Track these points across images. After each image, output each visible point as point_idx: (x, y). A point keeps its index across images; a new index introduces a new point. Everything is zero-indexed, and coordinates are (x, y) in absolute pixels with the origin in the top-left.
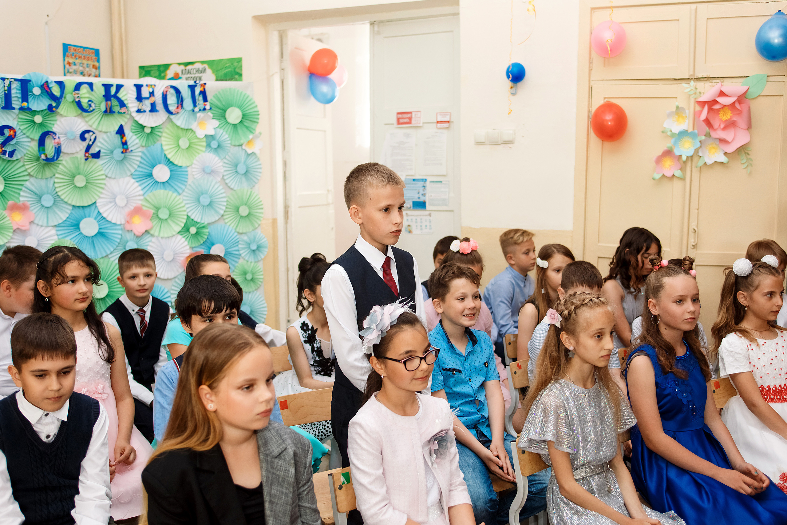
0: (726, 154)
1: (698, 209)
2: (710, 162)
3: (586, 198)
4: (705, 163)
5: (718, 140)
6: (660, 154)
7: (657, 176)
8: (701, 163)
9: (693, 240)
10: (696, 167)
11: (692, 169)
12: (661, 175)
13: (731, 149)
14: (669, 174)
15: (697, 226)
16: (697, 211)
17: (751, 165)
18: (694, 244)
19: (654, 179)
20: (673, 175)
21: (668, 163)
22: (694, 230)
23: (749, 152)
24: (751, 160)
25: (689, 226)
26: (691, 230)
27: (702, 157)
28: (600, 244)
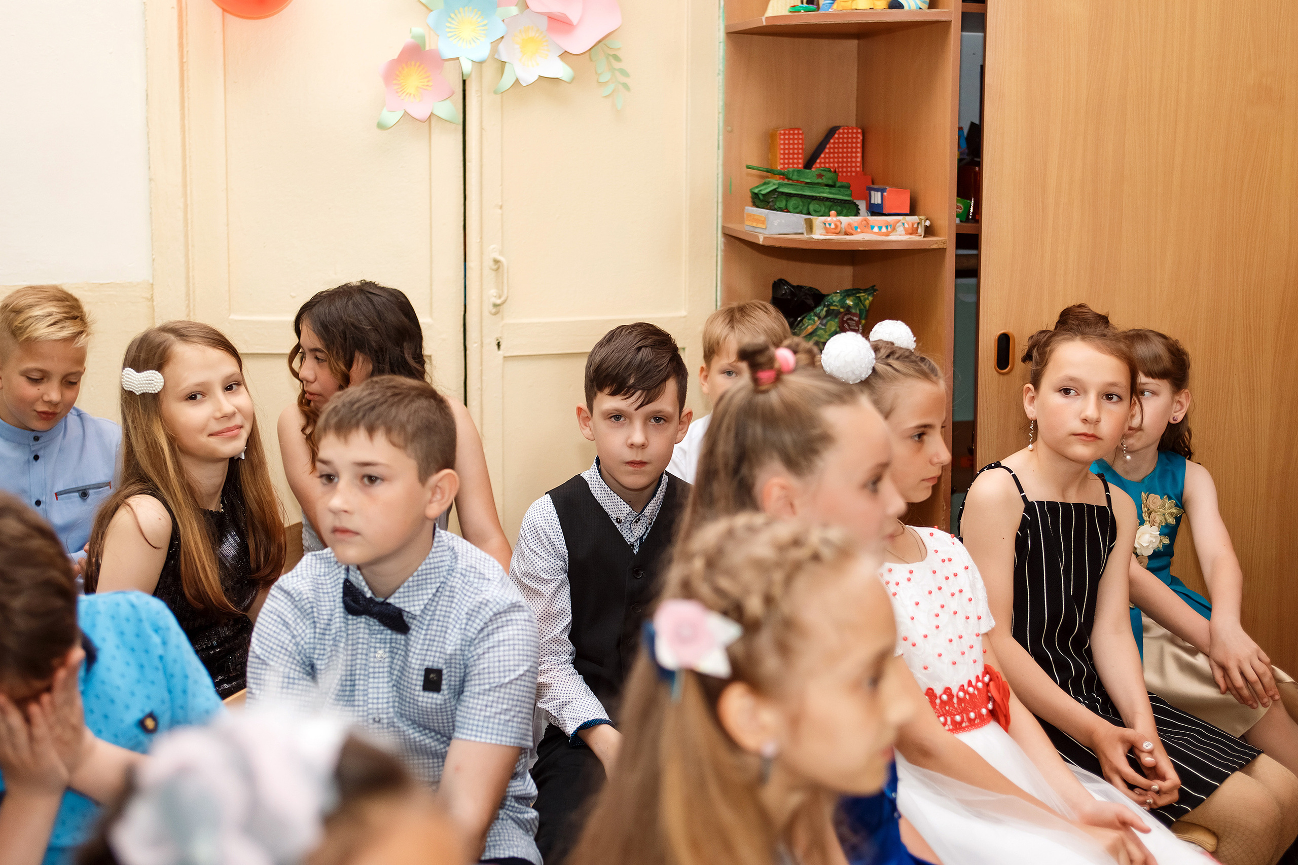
0: (565, 55)
1: (501, 207)
2: (529, 76)
3: (185, 185)
4: (517, 81)
5: (545, 20)
6: (395, 55)
7: (391, 118)
8: (507, 81)
9: (493, 291)
10: (495, 92)
11: (481, 96)
12: (402, 113)
13: (579, 43)
14: (420, 111)
15: (501, 253)
16: (499, 211)
17: (626, 87)
18: (499, 302)
19: (381, 126)
20: (432, 114)
21: (414, 80)
22: (496, 262)
23: (617, 53)
24: (624, 73)
25: (482, 253)
26: (488, 263)
27: (507, 66)
28: (233, 317)
